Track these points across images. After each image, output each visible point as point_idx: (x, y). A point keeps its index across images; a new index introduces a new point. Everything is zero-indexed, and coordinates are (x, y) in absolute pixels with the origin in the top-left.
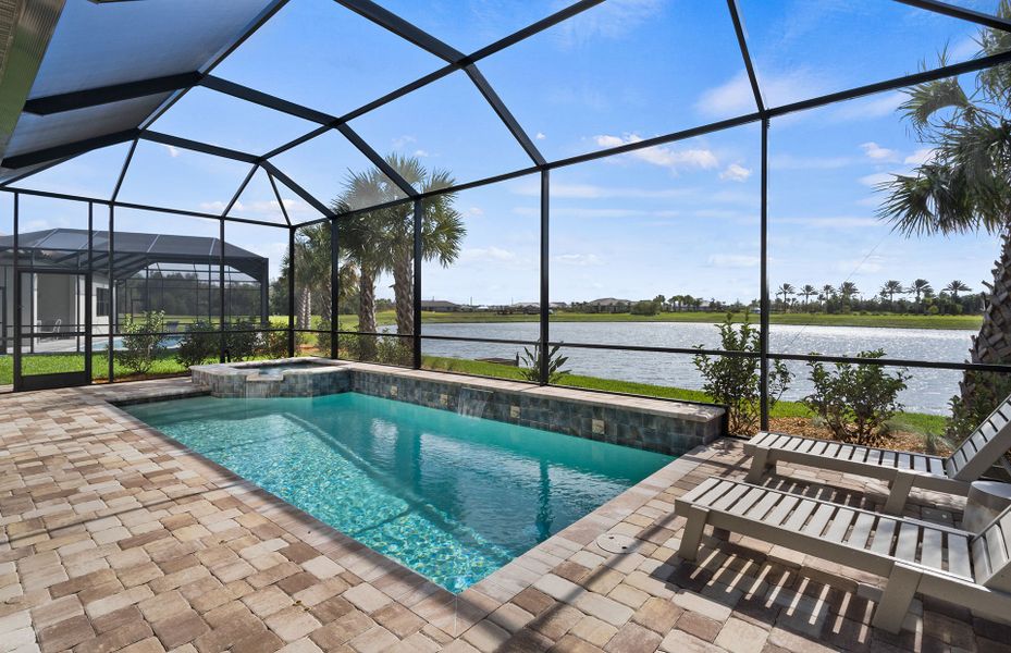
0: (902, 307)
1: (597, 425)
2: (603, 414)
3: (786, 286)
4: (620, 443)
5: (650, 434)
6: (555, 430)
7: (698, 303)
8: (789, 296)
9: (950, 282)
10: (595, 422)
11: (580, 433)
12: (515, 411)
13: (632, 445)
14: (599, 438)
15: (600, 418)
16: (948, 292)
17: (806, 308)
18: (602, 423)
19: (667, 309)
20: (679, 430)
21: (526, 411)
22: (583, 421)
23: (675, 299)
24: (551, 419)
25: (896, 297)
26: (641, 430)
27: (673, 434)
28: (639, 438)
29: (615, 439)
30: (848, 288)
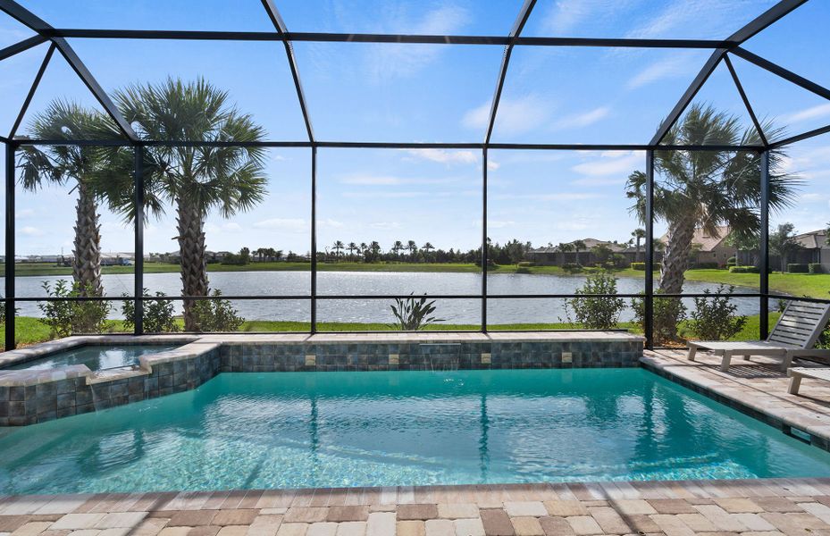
0: (403, 258)
1: (567, 357)
2: (570, 347)
3: (339, 243)
4: (584, 366)
5: (607, 356)
6: (529, 366)
7: (279, 254)
8: (340, 250)
9: (425, 244)
10: (564, 354)
11: (550, 365)
12: (486, 358)
13: (593, 367)
14: (568, 366)
15: (567, 350)
16: (424, 249)
17: (351, 258)
18: (570, 354)
19: (254, 261)
20: (627, 349)
21: (498, 357)
22: (553, 355)
23: (260, 251)
24: (523, 358)
25: (400, 252)
26: (601, 354)
27: (624, 353)
28: (599, 360)
29: (580, 364)
30: (375, 245)
